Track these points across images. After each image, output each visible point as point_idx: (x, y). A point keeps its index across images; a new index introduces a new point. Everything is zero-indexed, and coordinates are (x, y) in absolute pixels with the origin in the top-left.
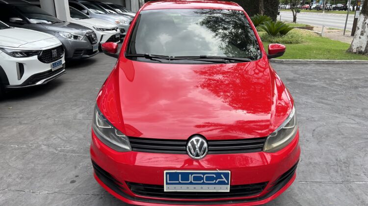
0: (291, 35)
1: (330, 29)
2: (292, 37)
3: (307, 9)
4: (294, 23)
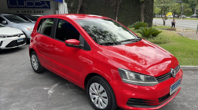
0: (160, 37)
1: (186, 29)
2: (161, 38)
3: (176, 17)
4: (164, 26)
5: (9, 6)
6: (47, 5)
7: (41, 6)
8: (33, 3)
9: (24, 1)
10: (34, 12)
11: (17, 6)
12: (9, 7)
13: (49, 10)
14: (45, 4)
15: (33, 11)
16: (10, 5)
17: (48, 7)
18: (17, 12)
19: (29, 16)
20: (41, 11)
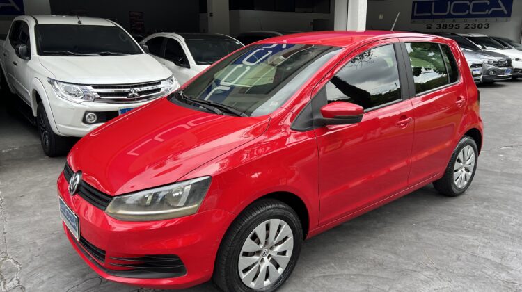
5: (415, 14)
6: (503, 8)
7: (487, 11)
8: (469, 6)
9: (449, 3)
10: (466, 28)
11: (429, 14)
12: (413, 17)
13: (507, 21)
14: (500, 7)
15: (463, 25)
16: (417, 13)
17: (504, 14)
18: (428, 28)
19: (454, 36)
20: (483, 24)
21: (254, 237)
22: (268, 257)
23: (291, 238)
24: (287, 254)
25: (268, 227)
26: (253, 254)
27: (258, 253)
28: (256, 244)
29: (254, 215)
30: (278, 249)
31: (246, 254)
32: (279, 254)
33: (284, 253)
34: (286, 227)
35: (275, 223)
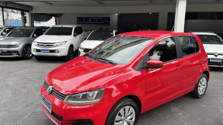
21: (120, 114)
22: (126, 121)
23: (134, 113)
24: (133, 119)
25: (124, 110)
26: (119, 121)
27: (122, 120)
28: (120, 117)
29: (119, 106)
30: (129, 118)
31: (117, 121)
32: (130, 119)
33: (132, 119)
34: (131, 109)
35: (127, 108)
